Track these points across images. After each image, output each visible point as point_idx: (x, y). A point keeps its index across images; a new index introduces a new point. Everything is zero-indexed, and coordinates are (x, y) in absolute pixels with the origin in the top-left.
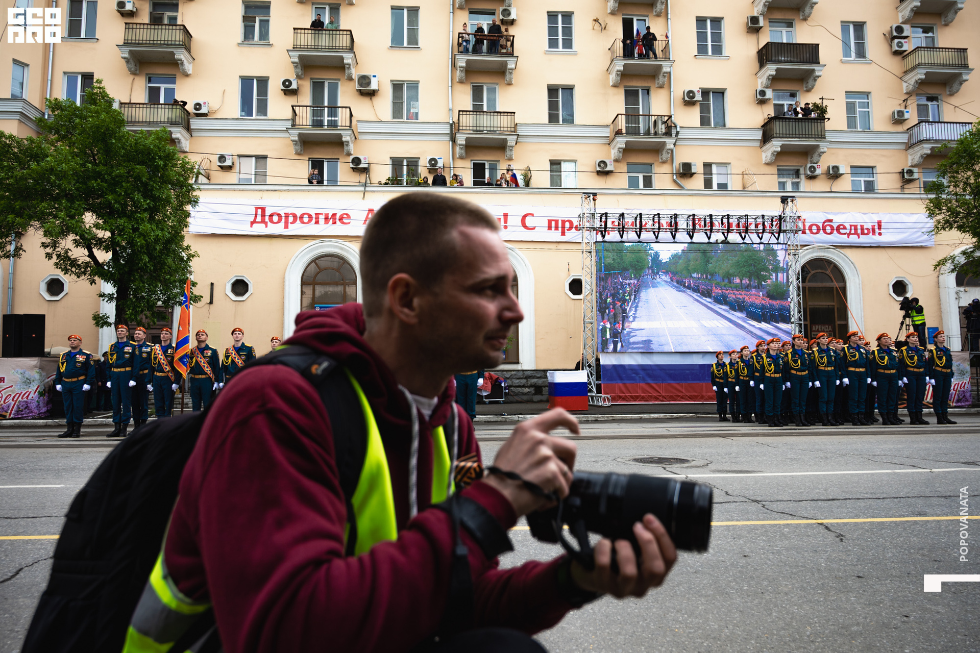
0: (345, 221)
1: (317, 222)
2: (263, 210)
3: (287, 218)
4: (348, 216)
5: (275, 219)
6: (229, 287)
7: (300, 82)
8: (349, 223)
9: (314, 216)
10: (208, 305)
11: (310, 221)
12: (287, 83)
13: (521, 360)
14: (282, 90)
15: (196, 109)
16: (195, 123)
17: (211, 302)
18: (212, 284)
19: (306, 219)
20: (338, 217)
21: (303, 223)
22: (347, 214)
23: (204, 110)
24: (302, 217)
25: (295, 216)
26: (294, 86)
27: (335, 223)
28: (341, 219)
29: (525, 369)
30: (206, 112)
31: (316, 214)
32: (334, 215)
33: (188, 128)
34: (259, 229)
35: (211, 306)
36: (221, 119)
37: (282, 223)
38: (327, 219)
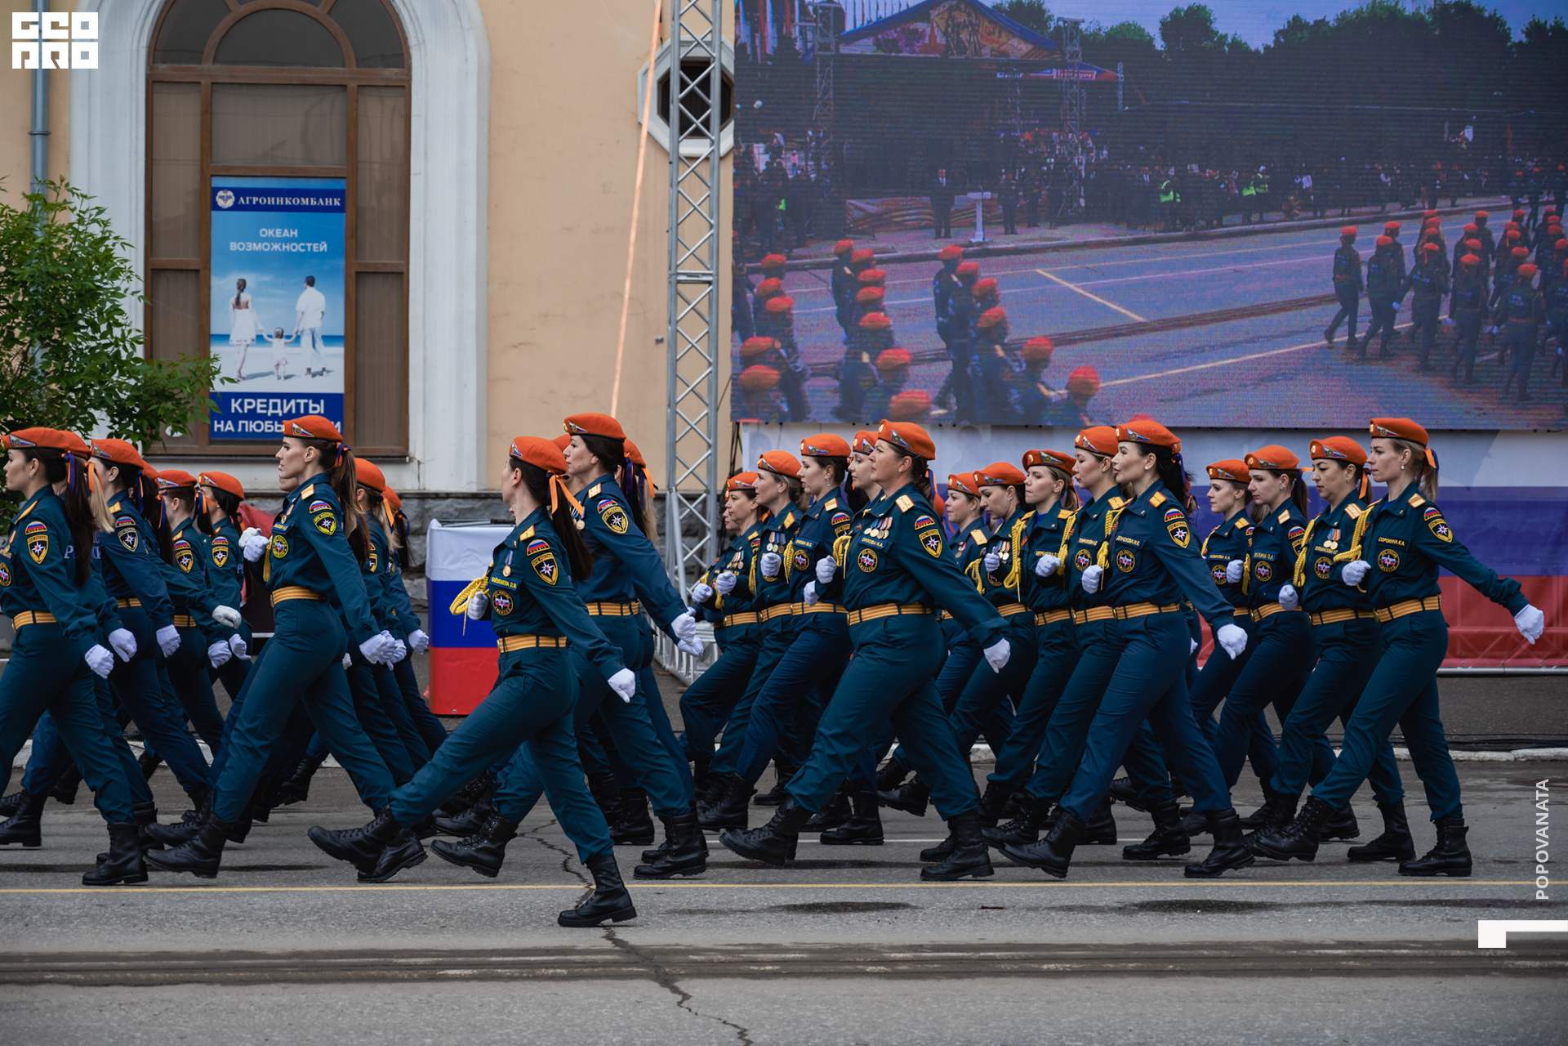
13: (416, 448)
29: (434, 485)
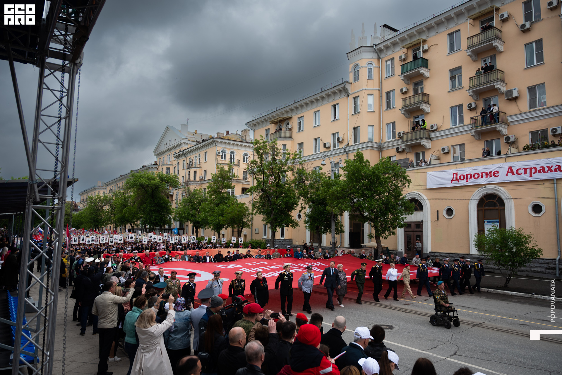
0: (496, 175)
1: (482, 177)
2: (457, 174)
3: (467, 177)
4: (498, 172)
5: (462, 177)
6: (445, 212)
7: (477, 102)
8: (498, 176)
9: (480, 175)
10: (436, 221)
11: (478, 177)
12: (470, 106)
14: (468, 109)
15: (432, 129)
16: (432, 135)
17: (438, 220)
18: (438, 211)
19: (476, 176)
20: (492, 173)
21: (475, 178)
22: (497, 171)
23: (435, 128)
24: (474, 176)
25: (471, 175)
26: (473, 106)
27: (491, 176)
28: (494, 174)
30: (436, 129)
31: (481, 173)
32: (490, 172)
33: (430, 139)
34: (455, 184)
35: (438, 221)
36: (442, 131)
37: (465, 180)
38: (487, 174)
